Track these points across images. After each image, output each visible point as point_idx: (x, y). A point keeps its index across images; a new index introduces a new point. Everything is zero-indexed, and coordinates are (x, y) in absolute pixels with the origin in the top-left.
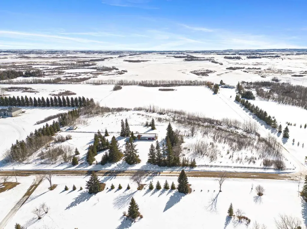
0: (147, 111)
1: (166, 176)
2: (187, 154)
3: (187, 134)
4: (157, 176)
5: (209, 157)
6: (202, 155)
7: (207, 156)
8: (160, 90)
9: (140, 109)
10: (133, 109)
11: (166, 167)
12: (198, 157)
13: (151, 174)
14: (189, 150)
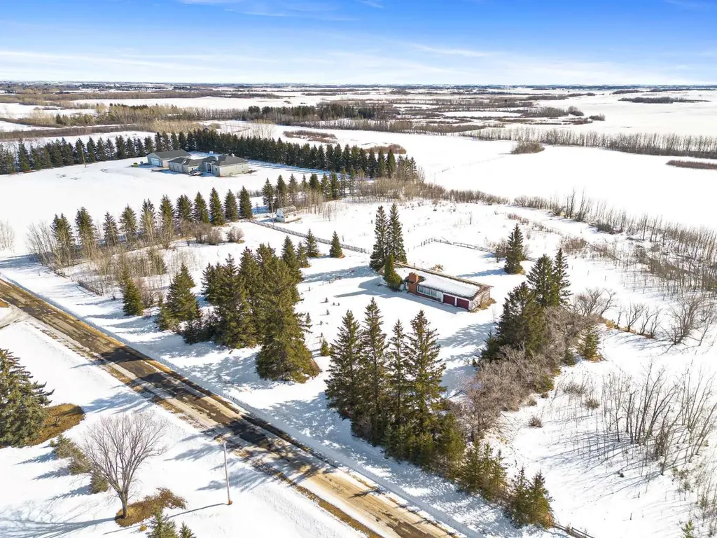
0: (558, 214)
1: (323, 504)
2: (555, 427)
3: (648, 328)
4: (283, 478)
5: (693, 497)
6: (654, 467)
7: (678, 485)
8: (671, 163)
9: (535, 205)
10: (512, 201)
11: (377, 451)
12: (617, 468)
13: (268, 459)
14: (592, 405)
